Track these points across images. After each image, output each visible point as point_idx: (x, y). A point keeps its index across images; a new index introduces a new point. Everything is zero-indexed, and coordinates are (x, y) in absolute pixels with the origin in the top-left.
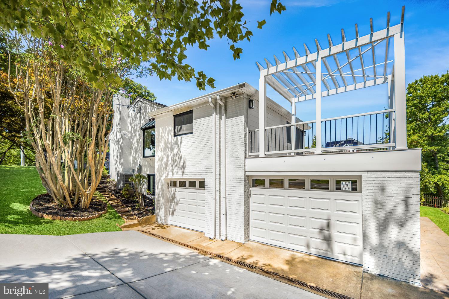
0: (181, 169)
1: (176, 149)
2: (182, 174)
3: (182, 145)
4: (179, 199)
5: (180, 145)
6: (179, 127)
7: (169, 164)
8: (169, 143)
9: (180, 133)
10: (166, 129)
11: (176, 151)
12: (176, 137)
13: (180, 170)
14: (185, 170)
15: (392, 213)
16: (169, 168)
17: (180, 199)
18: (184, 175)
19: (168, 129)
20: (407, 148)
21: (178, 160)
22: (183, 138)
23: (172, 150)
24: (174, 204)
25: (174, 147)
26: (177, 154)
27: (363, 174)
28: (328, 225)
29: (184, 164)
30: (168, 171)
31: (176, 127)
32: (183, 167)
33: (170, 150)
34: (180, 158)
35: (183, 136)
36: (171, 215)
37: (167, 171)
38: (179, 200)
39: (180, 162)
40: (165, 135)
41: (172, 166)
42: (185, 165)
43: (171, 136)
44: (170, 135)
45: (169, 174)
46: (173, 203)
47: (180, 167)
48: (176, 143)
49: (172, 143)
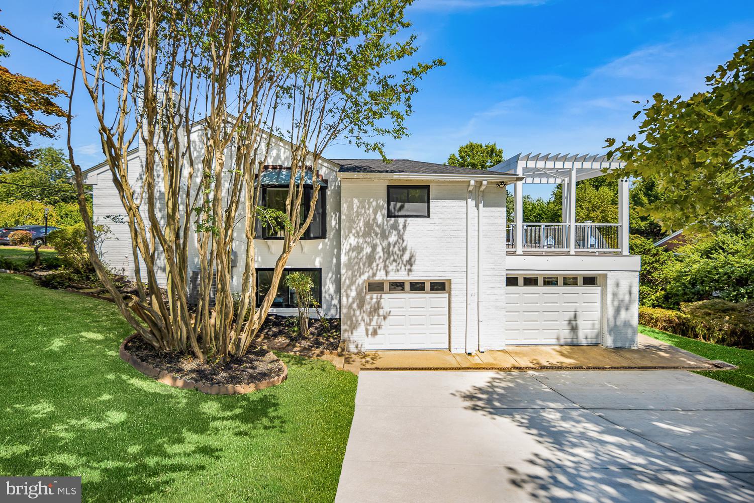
0: (405, 266)
1: (393, 236)
2: (406, 273)
3: (406, 232)
4: (389, 310)
5: (402, 231)
6: (399, 204)
7: (377, 257)
8: (378, 226)
9: (400, 214)
10: (370, 204)
11: (393, 238)
12: (393, 219)
13: (403, 268)
14: (414, 267)
15: (623, 301)
16: (377, 265)
17: (391, 310)
18: (411, 275)
19: (374, 204)
20: (628, 254)
21: (397, 252)
22: (408, 222)
23: (384, 236)
24: (378, 319)
25: (389, 232)
26: (395, 244)
27: (608, 273)
28: (575, 316)
29: (410, 258)
30: (375, 268)
31: (392, 204)
32: (410, 262)
33: (379, 236)
34: (404, 250)
35: (409, 219)
36: (370, 336)
37: (372, 269)
38: (390, 312)
39: (402, 256)
40: (368, 212)
41: (385, 262)
42: (413, 260)
43: (383, 216)
44: (379, 214)
45: (378, 273)
46: (376, 318)
47: (402, 263)
48: (395, 227)
49: (385, 227)
